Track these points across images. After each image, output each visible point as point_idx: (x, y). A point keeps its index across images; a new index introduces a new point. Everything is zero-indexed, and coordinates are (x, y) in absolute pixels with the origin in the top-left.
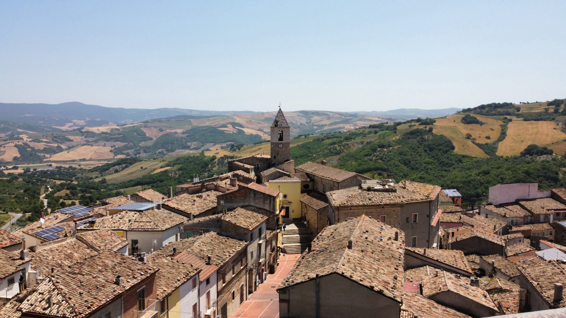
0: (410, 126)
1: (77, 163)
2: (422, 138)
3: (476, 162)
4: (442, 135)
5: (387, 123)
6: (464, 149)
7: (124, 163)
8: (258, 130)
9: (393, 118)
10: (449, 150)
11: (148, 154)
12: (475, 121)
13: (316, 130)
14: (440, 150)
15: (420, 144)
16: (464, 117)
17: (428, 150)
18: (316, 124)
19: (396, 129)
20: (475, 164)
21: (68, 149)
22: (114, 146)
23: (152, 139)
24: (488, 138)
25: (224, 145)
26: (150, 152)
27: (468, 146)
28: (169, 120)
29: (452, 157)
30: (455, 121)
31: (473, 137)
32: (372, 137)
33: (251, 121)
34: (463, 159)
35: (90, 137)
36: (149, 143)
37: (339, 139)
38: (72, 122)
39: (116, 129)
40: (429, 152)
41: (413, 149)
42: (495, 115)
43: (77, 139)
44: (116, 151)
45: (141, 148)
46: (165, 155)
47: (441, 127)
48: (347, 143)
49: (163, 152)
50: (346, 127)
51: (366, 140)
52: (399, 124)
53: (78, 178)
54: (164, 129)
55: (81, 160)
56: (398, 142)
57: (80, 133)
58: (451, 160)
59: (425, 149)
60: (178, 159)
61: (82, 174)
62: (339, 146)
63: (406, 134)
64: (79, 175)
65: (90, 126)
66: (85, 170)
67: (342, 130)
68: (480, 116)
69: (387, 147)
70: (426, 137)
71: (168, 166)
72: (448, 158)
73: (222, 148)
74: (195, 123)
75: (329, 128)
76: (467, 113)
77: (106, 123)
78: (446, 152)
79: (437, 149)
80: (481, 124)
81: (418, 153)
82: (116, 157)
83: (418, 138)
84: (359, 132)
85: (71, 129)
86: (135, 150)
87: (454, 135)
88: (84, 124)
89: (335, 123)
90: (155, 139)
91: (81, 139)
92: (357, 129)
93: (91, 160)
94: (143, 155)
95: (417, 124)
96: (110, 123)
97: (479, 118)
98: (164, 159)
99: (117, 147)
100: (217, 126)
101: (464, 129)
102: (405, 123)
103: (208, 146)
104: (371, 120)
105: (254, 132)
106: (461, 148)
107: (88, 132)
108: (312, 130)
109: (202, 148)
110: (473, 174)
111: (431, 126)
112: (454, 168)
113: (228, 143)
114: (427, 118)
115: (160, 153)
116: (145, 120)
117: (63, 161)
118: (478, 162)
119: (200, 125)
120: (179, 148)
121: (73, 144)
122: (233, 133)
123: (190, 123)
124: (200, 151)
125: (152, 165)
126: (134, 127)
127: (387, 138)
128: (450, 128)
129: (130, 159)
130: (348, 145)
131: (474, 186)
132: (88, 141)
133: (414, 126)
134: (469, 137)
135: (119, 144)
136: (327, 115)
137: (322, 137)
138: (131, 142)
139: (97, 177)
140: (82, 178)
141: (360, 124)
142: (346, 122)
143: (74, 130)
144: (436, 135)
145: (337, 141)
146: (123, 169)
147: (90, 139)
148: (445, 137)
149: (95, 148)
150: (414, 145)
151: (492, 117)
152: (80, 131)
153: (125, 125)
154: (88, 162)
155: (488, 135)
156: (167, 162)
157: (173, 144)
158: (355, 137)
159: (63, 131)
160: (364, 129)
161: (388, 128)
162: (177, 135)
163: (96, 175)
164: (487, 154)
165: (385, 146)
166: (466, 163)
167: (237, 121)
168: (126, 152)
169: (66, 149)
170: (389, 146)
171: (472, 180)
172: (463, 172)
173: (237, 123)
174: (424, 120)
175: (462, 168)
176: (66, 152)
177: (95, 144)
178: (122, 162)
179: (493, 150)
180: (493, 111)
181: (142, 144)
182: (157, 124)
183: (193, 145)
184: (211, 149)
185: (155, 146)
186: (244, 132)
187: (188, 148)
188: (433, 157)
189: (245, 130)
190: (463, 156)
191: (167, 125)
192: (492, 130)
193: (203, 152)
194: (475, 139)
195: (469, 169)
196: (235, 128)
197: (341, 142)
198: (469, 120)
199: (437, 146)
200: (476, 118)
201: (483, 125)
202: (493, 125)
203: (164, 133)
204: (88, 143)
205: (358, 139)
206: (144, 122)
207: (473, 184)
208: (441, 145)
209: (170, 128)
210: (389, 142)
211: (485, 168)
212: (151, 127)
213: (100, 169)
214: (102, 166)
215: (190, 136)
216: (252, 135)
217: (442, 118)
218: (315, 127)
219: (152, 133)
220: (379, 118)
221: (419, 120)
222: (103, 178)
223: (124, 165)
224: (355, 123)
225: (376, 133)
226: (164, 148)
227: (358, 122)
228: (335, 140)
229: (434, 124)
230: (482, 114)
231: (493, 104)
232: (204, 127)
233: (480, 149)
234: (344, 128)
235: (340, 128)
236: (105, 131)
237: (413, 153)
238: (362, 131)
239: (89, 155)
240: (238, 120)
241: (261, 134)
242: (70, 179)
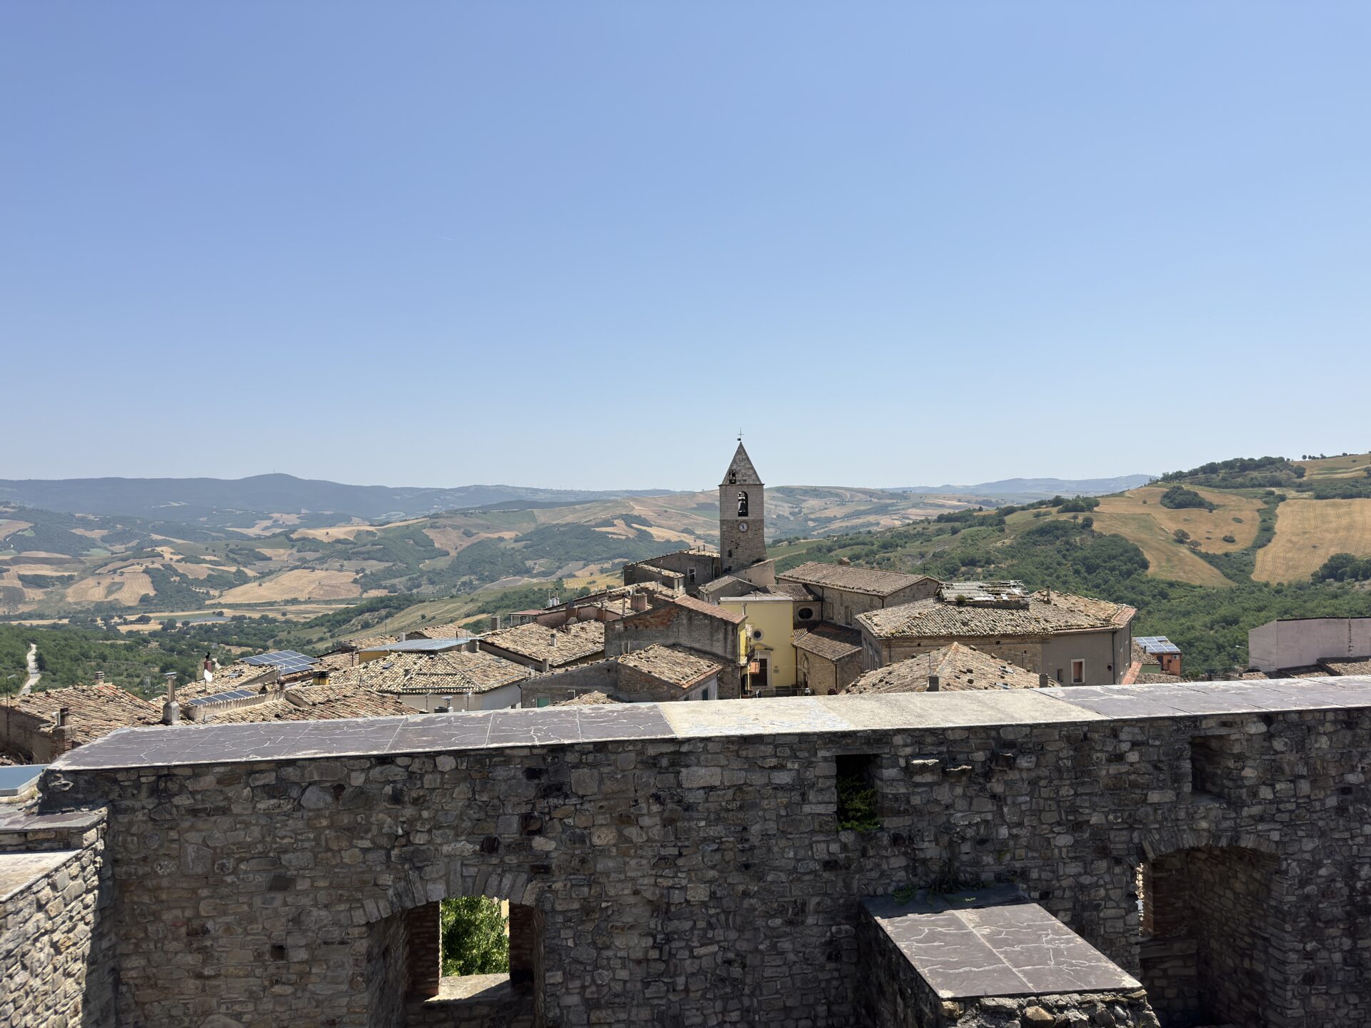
0: (1037, 516)
1: (278, 610)
2: (1067, 543)
3: (1202, 598)
4: (1115, 536)
5: (981, 509)
6: (1172, 567)
7: (385, 607)
8: (683, 532)
9: (994, 500)
10: (1136, 570)
11: (438, 587)
12: (1198, 503)
13: (814, 529)
14: (1112, 569)
15: (1064, 556)
16: (1168, 493)
17: (1083, 570)
18: (812, 516)
19: (1002, 522)
20: (1202, 603)
21: (259, 578)
22: (363, 570)
23: (447, 554)
24: (1229, 540)
25: (607, 565)
26: (442, 582)
27: (1181, 560)
28: (485, 510)
29: (1144, 587)
30: (1145, 502)
31: (1192, 537)
32: (945, 543)
33: (666, 511)
34: (1169, 591)
35: (310, 550)
36: (441, 563)
37: (867, 548)
38: (271, 518)
39: (367, 531)
40: (1086, 575)
41: (1047, 568)
42: (1242, 486)
43: (280, 554)
44: (366, 582)
45: (422, 573)
46: (475, 588)
47: (1112, 517)
48: (886, 555)
49: (471, 582)
50: (882, 522)
51: (931, 550)
52: (1011, 511)
53: (281, 641)
54: (474, 531)
55: (287, 602)
56: (1010, 553)
57: (286, 541)
58: (1142, 593)
59: (1076, 567)
60: (505, 596)
61: (289, 633)
62: (867, 563)
63: (1029, 533)
64: (283, 635)
65: (309, 528)
66: (296, 624)
67: (874, 529)
68: (1207, 488)
69: (982, 564)
70: (1078, 539)
71: (483, 612)
72: (1133, 588)
73: (602, 571)
74: (543, 517)
75: (844, 524)
76: (1175, 483)
77: (347, 520)
78: (1129, 574)
79: (1105, 568)
80: (1211, 507)
81: (1058, 577)
82: (365, 595)
83: (1058, 542)
84: (915, 532)
85: (268, 534)
86: (410, 579)
87: (1144, 536)
88: (297, 522)
89: (858, 514)
90: (453, 553)
91: (290, 555)
92: (909, 525)
93: (309, 601)
94: (427, 589)
95: (1054, 510)
96: (355, 520)
97: (1205, 494)
98: (472, 596)
99: (368, 572)
100: (593, 523)
101: (1169, 522)
102: (1023, 509)
103: (571, 565)
104: (942, 506)
105: (673, 536)
106: (1163, 564)
107: (304, 539)
108: (804, 531)
109: (559, 573)
110: (1198, 625)
111: (1087, 514)
112: (1149, 613)
113: (617, 561)
114: (1078, 497)
115: (464, 584)
116: (433, 512)
117: (249, 605)
118: (1210, 599)
119: (555, 522)
120: (508, 574)
121: (272, 565)
122: (628, 538)
123: (533, 519)
124: (554, 578)
125: (447, 611)
126: (408, 527)
127: (981, 544)
128: (1134, 519)
129: (397, 598)
130: (889, 559)
131: (1200, 652)
132: (303, 560)
133: (1045, 514)
134: (1181, 538)
135: (373, 566)
136: (837, 495)
137: (829, 543)
138: (401, 561)
139: (321, 639)
140: (288, 641)
141: (916, 514)
142: (883, 510)
143: (274, 536)
144: (1101, 536)
145: (864, 552)
146: (381, 619)
147: (310, 555)
148: (1123, 539)
149: (319, 574)
150: (1049, 560)
151: (1235, 491)
152: (286, 539)
153: (388, 523)
154: (302, 607)
155: (1228, 534)
156: (480, 604)
157: (493, 563)
158: (906, 543)
159: (250, 539)
160: (926, 525)
161: (983, 521)
162: (502, 545)
163: (321, 635)
164: (1230, 578)
165: (979, 561)
166: (1178, 600)
167: (636, 513)
168: (388, 583)
169: (256, 578)
170: (989, 562)
171: (1197, 639)
172: (1173, 621)
173: (636, 517)
174: (1069, 501)
175: (1170, 611)
176: (256, 584)
177: (320, 567)
178: (380, 605)
179: (1244, 568)
180: (1237, 477)
181: (426, 565)
182: (460, 520)
183: (539, 565)
184: (577, 573)
185: (455, 569)
186: (651, 536)
187: (528, 572)
188: (1097, 586)
189: (653, 531)
190: (1171, 585)
191: (482, 522)
192: (1239, 521)
193: (560, 579)
194: (1196, 544)
195: (1186, 614)
196: (632, 527)
197: (874, 553)
198: (1179, 499)
199: (1105, 561)
200: (1196, 494)
201: (1214, 511)
202: (1240, 510)
203: (474, 540)
204: (303, 564)
205: (914, 547)
206: (431, 517)
207: (1200, 649)
208: (1114, 558)
209: (488, 528)
210: (988, 553)
211: (1225, 610)
212: (445, 527)
213: (329, 621)
214: (334, 615)
215: (531, 546)
216: (668, 541)
217: (1114, 495)
218: (811, 524)
219: (448, 541)
220: (959, 501)
221: (1057, 502)
222: (335, 640)
223: (383, 612)
224: (903, 512)
225: (955, 531)
226: (474, 573)
227: (910, 511)
228: (857, 549)
229: (1096, 509)
230: (1210, 486)
231: (1236, 460)
232: (562, 526)
233: (1212, 568)
234: (878, 524)
235: (870, 524)
236: (342, 537)
237: (1046, 578)
238: (920, 529)
239: (306, 591)
240: (638, 510)
241: (689, 539)
242: (262, 643)
